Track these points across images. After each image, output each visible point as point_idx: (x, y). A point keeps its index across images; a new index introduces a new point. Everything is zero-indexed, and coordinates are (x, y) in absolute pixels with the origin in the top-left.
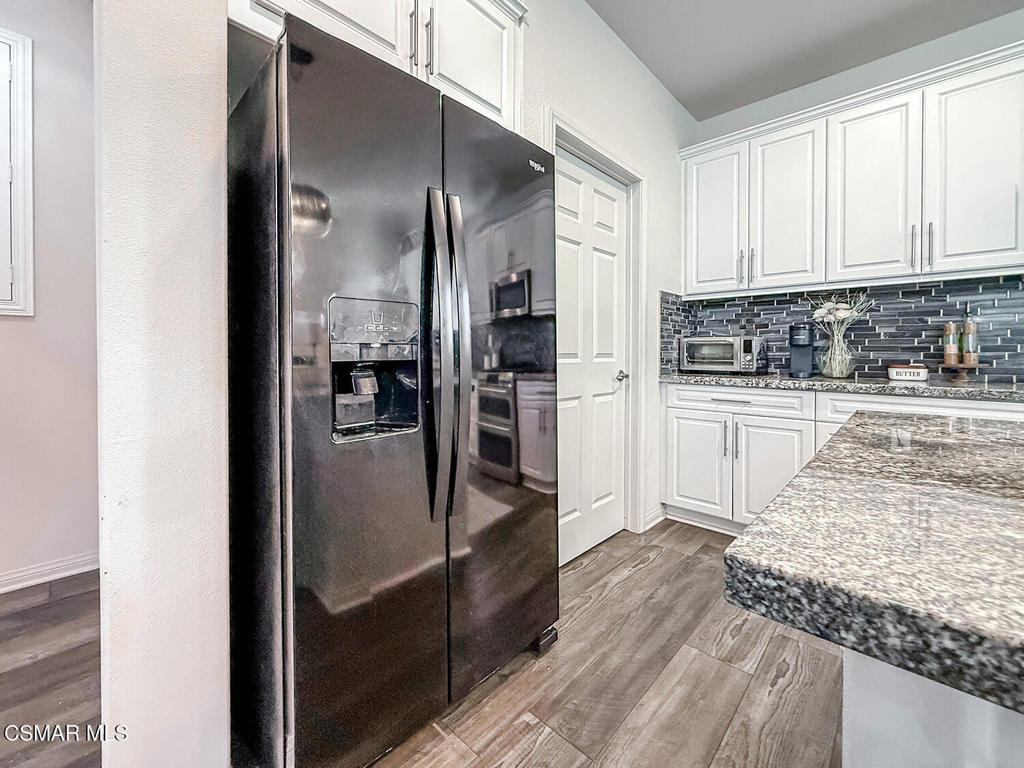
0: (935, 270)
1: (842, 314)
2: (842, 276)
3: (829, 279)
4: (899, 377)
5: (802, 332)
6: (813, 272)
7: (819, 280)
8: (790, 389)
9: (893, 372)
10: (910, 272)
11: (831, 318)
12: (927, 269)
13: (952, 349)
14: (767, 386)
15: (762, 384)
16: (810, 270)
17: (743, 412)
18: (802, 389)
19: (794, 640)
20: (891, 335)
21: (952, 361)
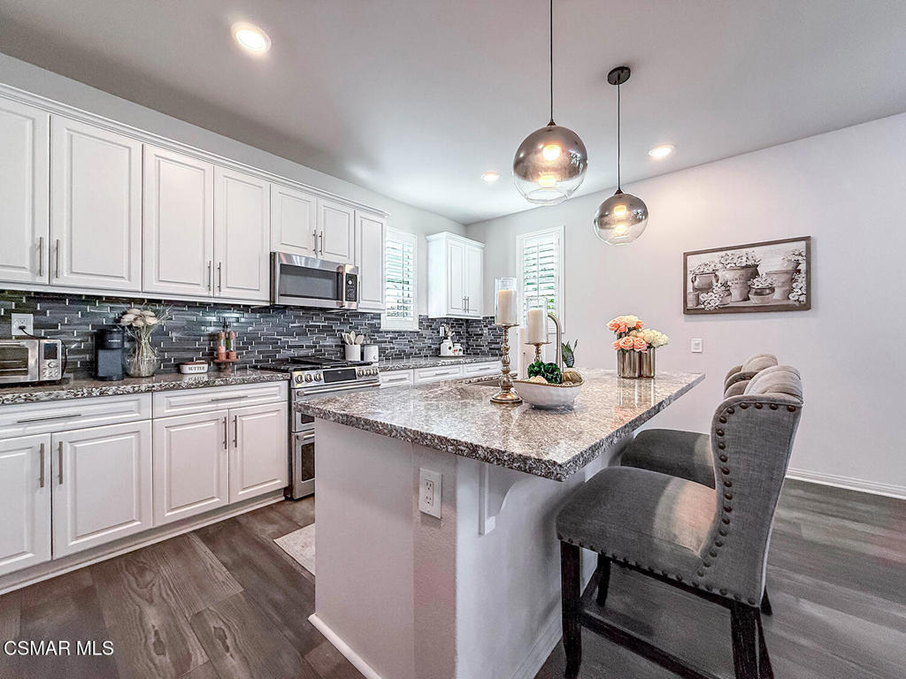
0: (221, 296)
1: (152, 321)
2: (156, 288)
3: (145, 289)
4: (191, 372)
5: (115, 336)
6: (129, 280)
7: (136, 289)
8: (129, 393)
9: (186, 369)
10: (206, 294)
11: (140, 323)
12: (217, 295)
13: (223, 349)
14: (102, 394)
15: (96, 392)
16: (126, 278)
17: (67, 428)
18: (142, 392)
19: (205, 610)
20: (180, 339)
21: (223, 358)
